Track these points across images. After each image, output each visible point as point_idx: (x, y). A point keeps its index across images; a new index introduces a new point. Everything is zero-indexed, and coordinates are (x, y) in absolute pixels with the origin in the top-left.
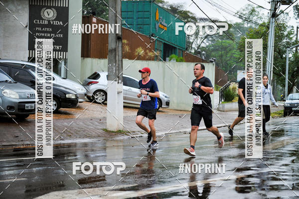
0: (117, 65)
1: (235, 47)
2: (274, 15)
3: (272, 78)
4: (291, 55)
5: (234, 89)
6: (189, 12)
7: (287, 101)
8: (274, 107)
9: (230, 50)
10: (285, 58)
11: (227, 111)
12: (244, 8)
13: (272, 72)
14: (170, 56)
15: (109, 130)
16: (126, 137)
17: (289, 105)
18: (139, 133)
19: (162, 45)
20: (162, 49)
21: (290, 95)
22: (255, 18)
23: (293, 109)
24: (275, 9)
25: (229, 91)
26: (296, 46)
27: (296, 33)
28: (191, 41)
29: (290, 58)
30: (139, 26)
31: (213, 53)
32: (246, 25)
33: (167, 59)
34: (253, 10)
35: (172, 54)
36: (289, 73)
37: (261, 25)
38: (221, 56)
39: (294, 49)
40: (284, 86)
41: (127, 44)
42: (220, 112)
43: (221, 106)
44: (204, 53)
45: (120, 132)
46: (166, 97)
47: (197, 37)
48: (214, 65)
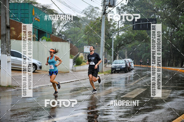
0: (7, 45)
1: (82, 31)
2: (105, 13)
3: (104, 51)
4: (115, 37)
5: (82, 58)
6: (54, 10)
7: (113, 64)
8: (105, 68)
9: (79, 34)
10: (112, 38)
11: (77, 71)
12: (87, 8)
13: (104, 47)
14: (42, 38)
15: (2, 85)
16: (13, 90)
17: (114, 67)
19: (37, 31)
20: (37, 33)
21: (115, 61)
22: (94, 14)
23: (117, 69)
24: (105, 10)
25: (79, 59)
26: (118, 31)
27: (118, 23)
28: (56, 28)
29: (115, 39)
30: (22, 19)
31: (69, 36)
32: (89, 18)
33: (41, 39)
34: (93, 10)
35: (43, 36)
36: (114, 47)
37: (97, 19)
38: (74, 37)
39: (117, 33)
40: (111, 55)
41: (14, 30)
42: (73, 72)
43: (74, 68)
44: (63, 35)
45: (9, 87)
46: (39, 63)
47: (59, 26)
48: (69, 43)
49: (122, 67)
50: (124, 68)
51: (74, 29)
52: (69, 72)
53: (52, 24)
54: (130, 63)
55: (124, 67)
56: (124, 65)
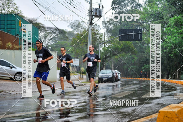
2: (91, 24)
4: (101, 49)
6: (40, 23)
7: (100, 74)
10: (98, 50)
17: (101, 77)
18: (9, 92)
21: (102, 71)
22: (80, 28)
23: (104, 79)
24: (92, 20)
27: (104, 35)
30: (8, 29)
32: (75, 33)
34: (79, 24)
39: (103, 45)
40: (98, 66)
44: (50, 47)
47: (46, 39)
48: (56, 52)
49: (109, 76)
50: (111, 78)
51: (61, 42)
52: (56, 82)
53: (39, 37)
54: (117, 73)
55: (111, 76)
56: (110, 75)
